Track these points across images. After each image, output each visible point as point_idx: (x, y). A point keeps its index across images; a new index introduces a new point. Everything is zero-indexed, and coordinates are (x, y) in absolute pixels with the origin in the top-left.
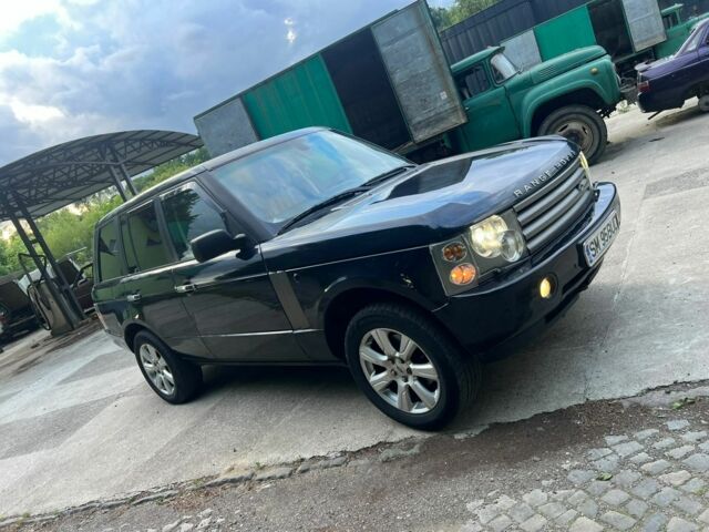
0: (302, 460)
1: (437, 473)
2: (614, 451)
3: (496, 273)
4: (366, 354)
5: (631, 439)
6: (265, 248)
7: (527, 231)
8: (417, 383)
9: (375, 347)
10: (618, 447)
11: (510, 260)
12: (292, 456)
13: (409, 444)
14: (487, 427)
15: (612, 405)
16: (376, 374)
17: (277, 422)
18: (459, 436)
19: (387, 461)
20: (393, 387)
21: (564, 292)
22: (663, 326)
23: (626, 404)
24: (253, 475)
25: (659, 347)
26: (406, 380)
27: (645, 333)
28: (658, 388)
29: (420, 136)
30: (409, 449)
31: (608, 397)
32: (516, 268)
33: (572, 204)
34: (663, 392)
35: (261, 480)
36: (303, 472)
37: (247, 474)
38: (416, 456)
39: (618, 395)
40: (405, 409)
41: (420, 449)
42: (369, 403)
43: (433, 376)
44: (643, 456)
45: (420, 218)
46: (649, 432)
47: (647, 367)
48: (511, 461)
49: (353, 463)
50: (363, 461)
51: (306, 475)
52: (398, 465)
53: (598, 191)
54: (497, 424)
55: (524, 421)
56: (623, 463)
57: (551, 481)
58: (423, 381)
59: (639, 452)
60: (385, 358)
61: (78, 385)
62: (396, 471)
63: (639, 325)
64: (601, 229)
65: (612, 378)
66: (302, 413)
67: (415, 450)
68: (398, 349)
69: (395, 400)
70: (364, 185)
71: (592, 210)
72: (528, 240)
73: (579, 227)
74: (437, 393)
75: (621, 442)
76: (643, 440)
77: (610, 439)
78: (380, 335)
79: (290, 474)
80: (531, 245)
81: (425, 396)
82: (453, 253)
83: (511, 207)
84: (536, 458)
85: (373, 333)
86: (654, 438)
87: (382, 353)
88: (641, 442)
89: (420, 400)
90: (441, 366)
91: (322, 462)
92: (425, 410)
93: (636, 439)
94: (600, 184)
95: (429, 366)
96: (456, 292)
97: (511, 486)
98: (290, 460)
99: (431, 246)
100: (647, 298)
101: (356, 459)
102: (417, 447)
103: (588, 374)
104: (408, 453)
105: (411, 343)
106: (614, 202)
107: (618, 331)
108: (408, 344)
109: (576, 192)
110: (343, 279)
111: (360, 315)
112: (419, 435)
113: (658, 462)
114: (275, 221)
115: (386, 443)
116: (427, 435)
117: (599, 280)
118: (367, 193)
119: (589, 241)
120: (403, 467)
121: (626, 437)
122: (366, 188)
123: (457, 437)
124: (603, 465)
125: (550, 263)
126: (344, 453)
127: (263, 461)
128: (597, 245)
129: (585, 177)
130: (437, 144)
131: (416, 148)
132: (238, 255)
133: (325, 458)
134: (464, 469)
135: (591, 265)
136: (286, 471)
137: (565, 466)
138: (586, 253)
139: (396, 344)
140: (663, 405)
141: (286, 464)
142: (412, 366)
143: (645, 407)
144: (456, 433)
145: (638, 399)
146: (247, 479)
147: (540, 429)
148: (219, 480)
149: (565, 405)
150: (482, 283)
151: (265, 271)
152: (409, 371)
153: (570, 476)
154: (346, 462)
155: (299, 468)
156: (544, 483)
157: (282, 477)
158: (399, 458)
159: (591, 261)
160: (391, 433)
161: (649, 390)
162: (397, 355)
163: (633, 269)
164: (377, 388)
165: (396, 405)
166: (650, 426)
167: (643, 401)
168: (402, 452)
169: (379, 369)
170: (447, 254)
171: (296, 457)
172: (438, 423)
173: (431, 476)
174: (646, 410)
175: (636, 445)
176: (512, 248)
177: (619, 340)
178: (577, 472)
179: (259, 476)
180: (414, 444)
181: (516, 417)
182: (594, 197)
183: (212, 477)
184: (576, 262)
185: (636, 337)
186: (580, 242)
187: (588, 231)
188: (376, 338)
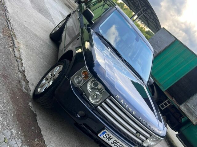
0: (22, 60)
1: (13, 94)
3: (82, 93)
7: (103, 104)
8: (47, 85)
11: (90, 99)
12: (23, 57)
13: (28, 89)
14: (35, 112)
17: (40, 57)
19: (20, 82)
24: (16, 48)
29: (182, 107)
30: (25, 89)
35: (14, 49)
36: (16, 60)
37: (16, 46)
38: (22, 90)
50: (20, 76)
54: (36, 116)
55: (37, 124)
57: (6, 125)
60: (55, 73)
62: (15, 84)
79: (16, 57)
81: (43, 89)
83: (111, 95)
84: (18, 123)
91: (20, 65)
92: (39, 91)
95: (51, 84)
97: (4, 113)
101: (21, 74)
102: (26, 91)
104: (23, 88)
115: (28, 83)
119: (108, 132)
120: (17, 86)
126: (24, 71)
133: (22, 66)
134: (14, 102)
138: (102, 132)
141: (20, 56)
144: (32, 103)
146: (14, 46)
147: (33, 128)
148: (14, 39)
153: (7, 130)
154: (20, 71)
155: (18, 59)
156: (5, 122)
157: (14, 54)
158: (21, 86)
164: (47, 76)
165: (42, 83)
173: (12, 92)
178: (10, 133)
180: (28, 91)
183: (16, 38)
186: (106, 128)
188: (60, 67)
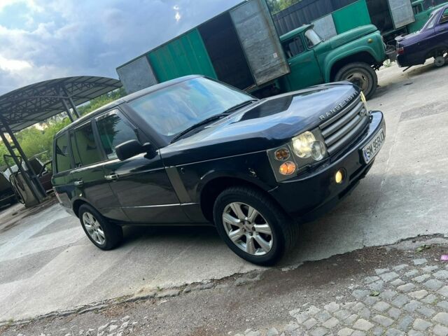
0: (187, 285)
1: (270, 292)
2: (381, 278)
3: (308, 167)
4: (227, 218)
5: (392, 270)
6: (163, 151)
7: (327, 142)
8: (259, 236)
9: (233, 214)
10: (383, 275)
11: (317, 159)
12: (180, 283)
13: (254, 274)
14: (302, 263)
15: (380, 250)
16: (233, 230)
17: (171, 261)
18: (285, 270)
19: (240, 285)
20: (243, 239)
21: (350, 180)
22: (411, 201)
23: (388, 249)
24: (155, 294)
25: (409, 214)
26: (252, 235)
27: (400, 205)
28: (408, 239)
29: (261, 81)
30: (253, 278)
31: (377, 244)
32: (320, 164)
33: (355, 125)
34: (411, 241)
35: (160, 298)
36: (187, 292)
37: (151, 294)
38: (258, 281)
39: (383, 244)
40: (251, 253)
41: (261, 277)
42: (228, 249)
43: (269, 232)
44: (399, 281)
45: (261, 133)
46: (402, 266)
47: (401, 226)
48: (316, 284)
49: (218, 286)
50: (224, 286)
51: (189, 294)
52: (247, 287)
53: (372, 116)
54: (308, 262)
55: (325, 259)
56: (386, 285)
57: (342, 297)
58: (262, 235)
59: (396, 278)
60: (239, 221)
61: (43, 238)
62: (245, 291)
63: (396, 200)
64: (373, 140)
65: (379, 233)
66: (187, 256)
67: (257, 278)
68: (246, 215)
69: (245, 247)
70: (225, 112)
71: (368, 128)
72: (328, 147)
73: (360, 139)
74: (271, 242)
75: (385, 272)
76: (399, 271)
77: (378, 271)
78: (235, 206)
79: (179, 294)
80: (330, 150)
81: (264, 245)
82: (281, 155)
83: (318, 126)
84: (332, 283)
85: (231, 205)
86: (405, 270)
87: (237, 218)
88: (398, 272)
89: (260, 247)
90: (273, 225)
91: (199, 286)
92: (264, 253)
93: (394, 270)
94: (373, 112)
95: (266, 226)
96: (283, 179)
97: (317, 300)
98: (179, 285)
99: (268, 151)
100: (402, 183)
101: (220, 284)
102: (258, 276)
103: (365, 230)
104: (253, 280)
105: (255, 211)
106: (382, 123)
107: (383, 204)
108: (253, 212)
109: (358, 117)
110: (213, 171)
111: (222, 194)
112: (259, 269)
113: (408, 285)
114: (169, 134)
115: (239, 274)
116: (265, 269)
117: (373, 171)
118: (227, 117)
119: (366, 148)
120: (250, 289)
121: (388, 270)
122: (226, 114)
123: (284, 270)
124: (374, 286)
125: (341, 161)
126: (212, 280)
127: (161, 286)
128: (371, 150)
129: (364, 108)
130: (271, 86)
131: (257, 89)
132: (145, 156)
133: (201, 283)
134: (288, 290)
135: (367, 163)
136: (176, 292)
137: (350, 288)
138: (364, 155)
139: (246, 212)
140: (411, 250)
141: (176, 288)
142: (255, 226)
143: (400, 250)
144: (283, 267)
145: (395, 246)
146: (151, 297)
147: (335, 265)
148: (134, 298)
149: (351, 249)
150: (299, 174)
151: (163, 166)
152: (254, 229)
153: (354, 294)
154: (214, 286)
155: (184, 290)
156: (337, 298)
157: (173, 296)
158: (247, 283)
159: (367, 160)
160: (242, 267)
161: (402, 240)
162: (246, 219)
163: (393, 166)
164: (233, 239)
165: (245, 250)
166: (403, 262)
167: (399, 247)
168: (249, 280)
169: (235, 228)
170: (278, 155)
171: (182, 283)
172: (272, 261)
173: (267, 294)
174: (400, 252)
175: (394, 274)
176: (318, 152)
177: (384, 210)
178: (358, 291)
179: (159, 295)
181: (320, 257)
182: (369, 121)
183: (129, 296)
184: (358, 160)
185: (394, 208)
186: (361, 148)
187: (366, 141)
188: (232, 207)
